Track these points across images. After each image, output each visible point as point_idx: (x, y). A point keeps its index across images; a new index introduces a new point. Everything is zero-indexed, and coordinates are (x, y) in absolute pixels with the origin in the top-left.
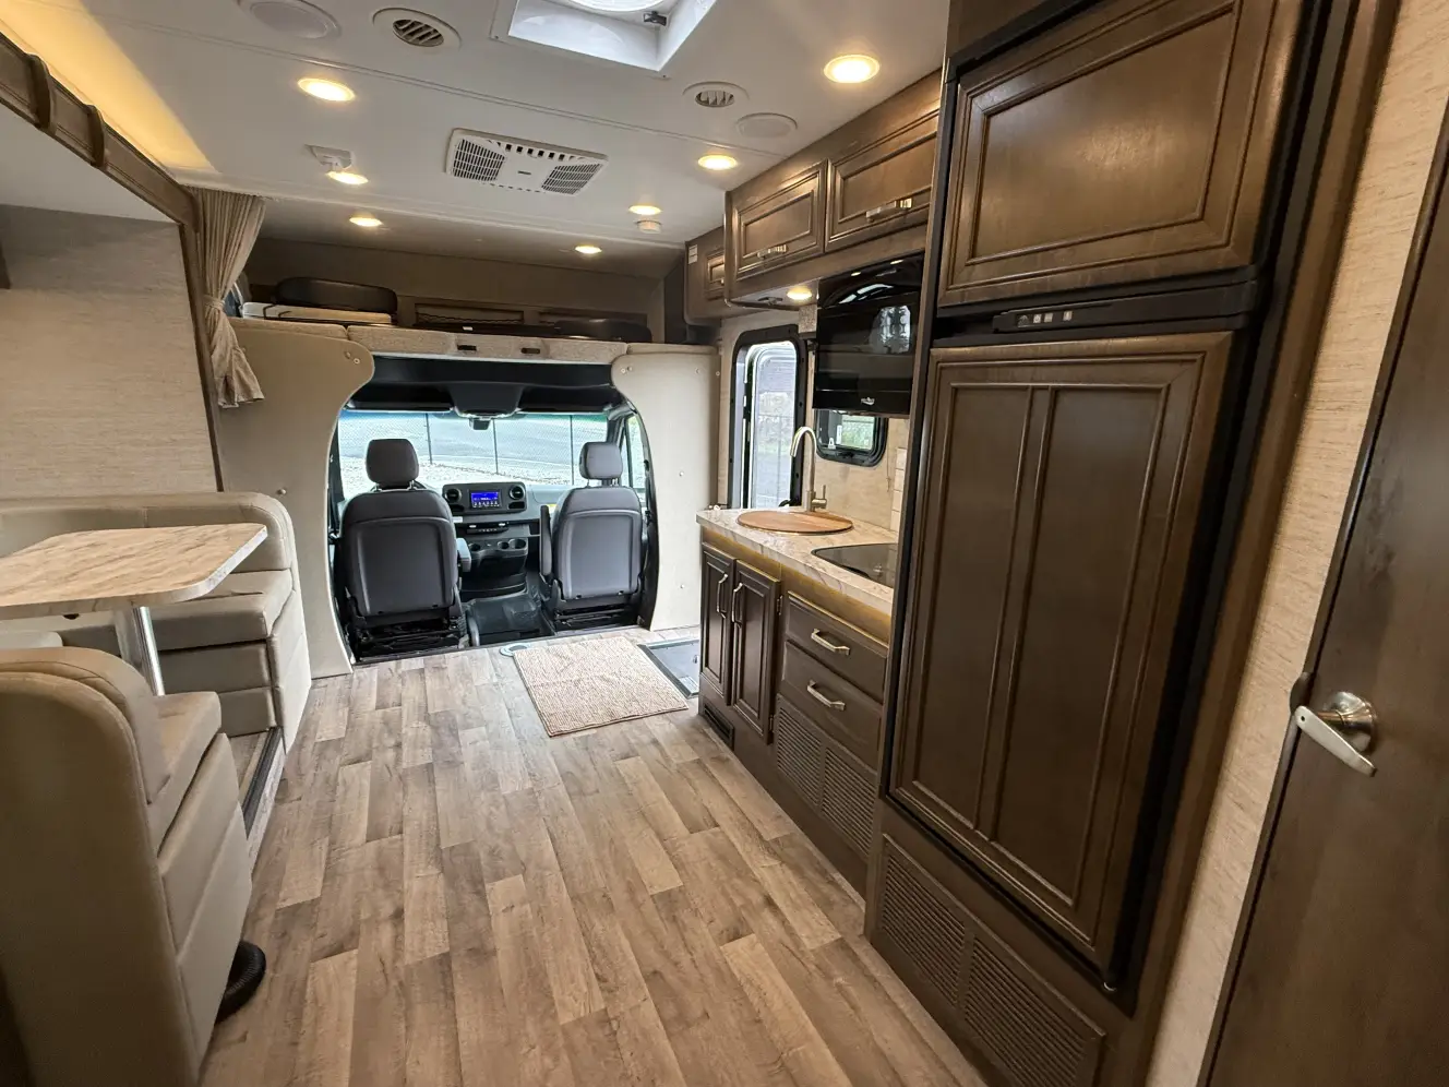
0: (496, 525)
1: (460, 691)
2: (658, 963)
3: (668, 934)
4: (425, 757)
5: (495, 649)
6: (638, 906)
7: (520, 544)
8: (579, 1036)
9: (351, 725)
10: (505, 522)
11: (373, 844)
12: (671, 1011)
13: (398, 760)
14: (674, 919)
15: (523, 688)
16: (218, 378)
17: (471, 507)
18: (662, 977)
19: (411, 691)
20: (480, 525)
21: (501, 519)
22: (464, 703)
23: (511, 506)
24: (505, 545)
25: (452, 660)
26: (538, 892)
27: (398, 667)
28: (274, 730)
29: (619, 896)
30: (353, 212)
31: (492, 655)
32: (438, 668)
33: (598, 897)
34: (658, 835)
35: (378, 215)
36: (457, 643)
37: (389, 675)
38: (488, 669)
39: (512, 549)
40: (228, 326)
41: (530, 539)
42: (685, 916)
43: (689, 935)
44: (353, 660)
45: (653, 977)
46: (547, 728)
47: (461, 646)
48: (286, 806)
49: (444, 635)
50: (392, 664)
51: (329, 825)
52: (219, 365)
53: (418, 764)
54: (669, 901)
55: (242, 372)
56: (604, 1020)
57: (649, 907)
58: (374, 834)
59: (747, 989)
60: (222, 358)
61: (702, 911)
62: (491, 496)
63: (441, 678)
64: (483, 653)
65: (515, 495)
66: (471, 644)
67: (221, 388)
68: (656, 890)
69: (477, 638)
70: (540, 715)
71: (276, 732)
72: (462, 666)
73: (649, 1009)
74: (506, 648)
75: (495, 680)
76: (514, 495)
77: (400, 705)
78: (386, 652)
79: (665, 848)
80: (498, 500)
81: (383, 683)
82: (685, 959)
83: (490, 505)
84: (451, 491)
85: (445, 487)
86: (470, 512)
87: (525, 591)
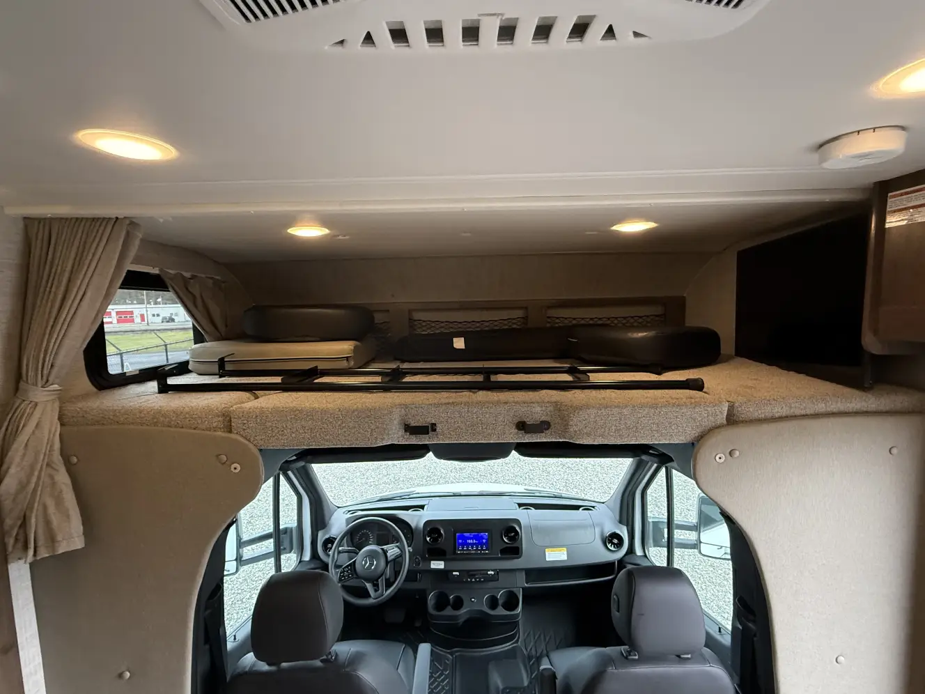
0: (484, 572)
7: (512, 597)
10: (496, 571)
17: (455, 553)
20: (463, 573)
21: (491, 566)
23: (504, 551)
24: (494, 602)
30: (292, 220)
35: (324, 221)
39: (501, 611)
41: (524, 589)
52: (14, 500)
55: (52, 509)
60: (23, 486)
62: (478, 537)
65: (509, 537)
76: (507, 537)
80: (486, 545)
83: (477, 550)
84: (433, 528)
85: (428, 523)
86: (453, 556)
87: (518, 640)
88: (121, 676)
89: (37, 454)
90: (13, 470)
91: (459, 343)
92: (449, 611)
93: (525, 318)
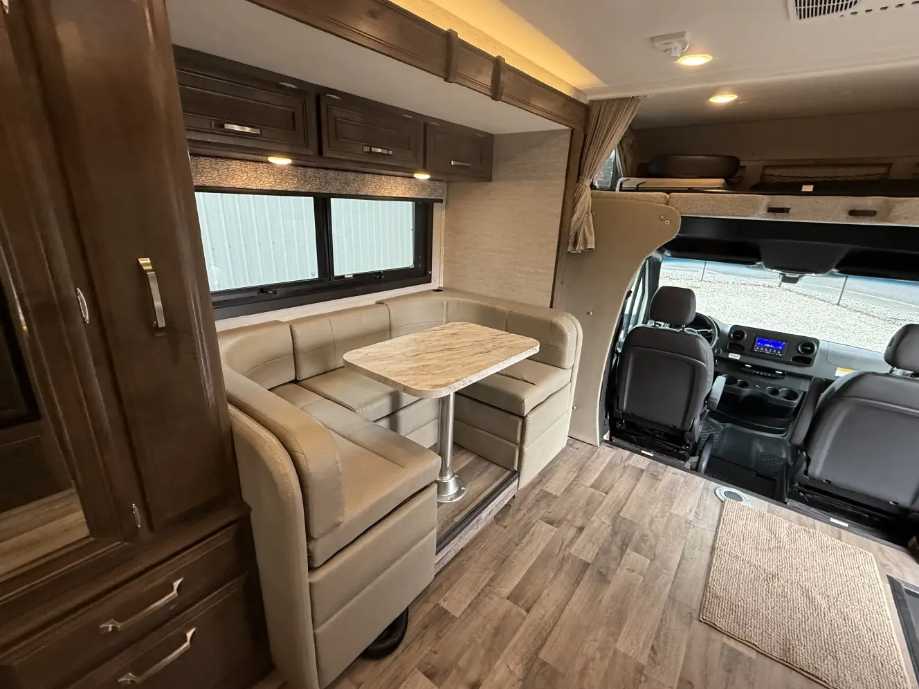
0: (773, 371)
1: (655, 510)
4: (588, 556)
5: (713, 484)
7: (792, 395)
9: (568, 490)
10: (783, 372)
11: (508, 603)
13: (572, 541)
15: (710, 543)
16: (572, 234)
17: (752, 350)
19: (622, 486)
20: (755, 367)
21: (780, 368)
22: (651, 523)
23: (795, 359)
24: (775, 392)
25: (672, 474)
27: (629, 457)
28: (514, 472)
31: (706, 489)
32: (655, 477)
36: (685, 459)
37: (619, 462)
38: (692, 501)
39: (780, 397)
40: (589, 198)
44: (606, 437)
46: (702, 607)
47: (688, 465)
48: (497, 527)
49: (678, 450)
50: (627, 453)
51: (502, 562)
52: (575, 224)
53: (581, 557)
55: (586, 230)
58: (514, 597)
60: (578, 219)
62: (776, 344)
63: (651, 487)
64: (700, 482)
65: (805, 349)
66: (695, 469)
67: (571, 240)
69: (704, 464)
70: (706, 587)
71: (516, 474)
72: (673, 485)
74: (723, 489)
75: (691, 517)
76: (803, 349)
77: (607, 493)
78: (631, 442)
80: (782, 351)
81: (611, 466)
83: (772, 352)
84: (738, 332)
85: (734, 327)
86: (750, 353)
87: (785, 436)
88: (589, 313)
89: (584, 208)
90: (577, 212)
91: (809, 188)
92: (735, 386)
93: (887, 174)
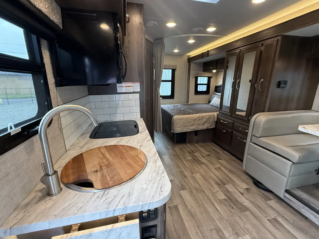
2: (185, 178)
3: (184, 183)
6: (189, 188)
8: (196, 172)
12: (183, 173)
14: (182, 185)
18: (184, 177)
26: (214, 194)
29: (194, 191)
33: (199, 191)
34: (186, 206)
42: (180, 185)
43: (179, 182)
45: (185, 177)
54: (183, 188)
56: (193, 173)
57: (187, 188)
59: (170, 174)
61: (176, 185)
68: (186, 191)
73: (186, 173)
79: (184, 201)
82: (180, 179)
